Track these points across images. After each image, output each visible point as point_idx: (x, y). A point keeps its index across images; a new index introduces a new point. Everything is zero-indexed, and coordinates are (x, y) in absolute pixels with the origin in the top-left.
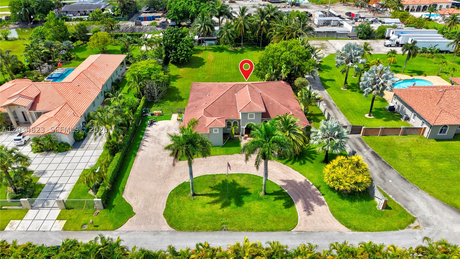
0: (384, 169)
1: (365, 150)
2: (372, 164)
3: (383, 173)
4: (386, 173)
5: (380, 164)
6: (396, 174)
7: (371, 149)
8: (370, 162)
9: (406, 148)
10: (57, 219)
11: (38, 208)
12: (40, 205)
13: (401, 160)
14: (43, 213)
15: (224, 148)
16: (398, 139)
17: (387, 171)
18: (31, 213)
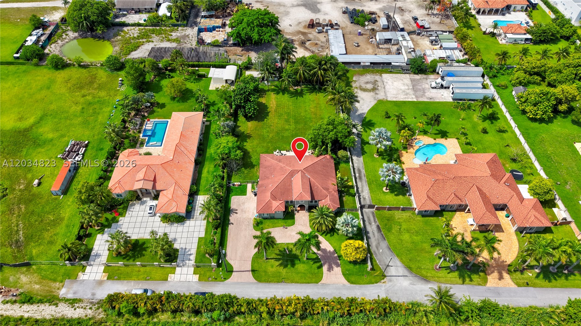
0: (380, 240)
1: (373, 224)
2: (375, 236)
3: (379, 243)
4: (380, 244)
5: (379, 236)
6: (386, 245)
7: (378, 223)
8: (374, 234)
9: (399, 222)
10: (194, 274)
11: (181, 267)
12: (181, 265)
13: (393, 233)
14: (185, 269)
15: (284, 221)
16: (398, 214)
17: (382, 242)
18: (178, 270)
